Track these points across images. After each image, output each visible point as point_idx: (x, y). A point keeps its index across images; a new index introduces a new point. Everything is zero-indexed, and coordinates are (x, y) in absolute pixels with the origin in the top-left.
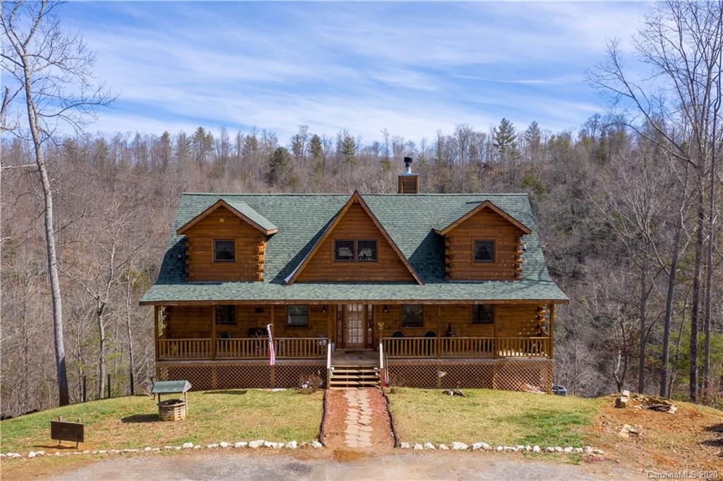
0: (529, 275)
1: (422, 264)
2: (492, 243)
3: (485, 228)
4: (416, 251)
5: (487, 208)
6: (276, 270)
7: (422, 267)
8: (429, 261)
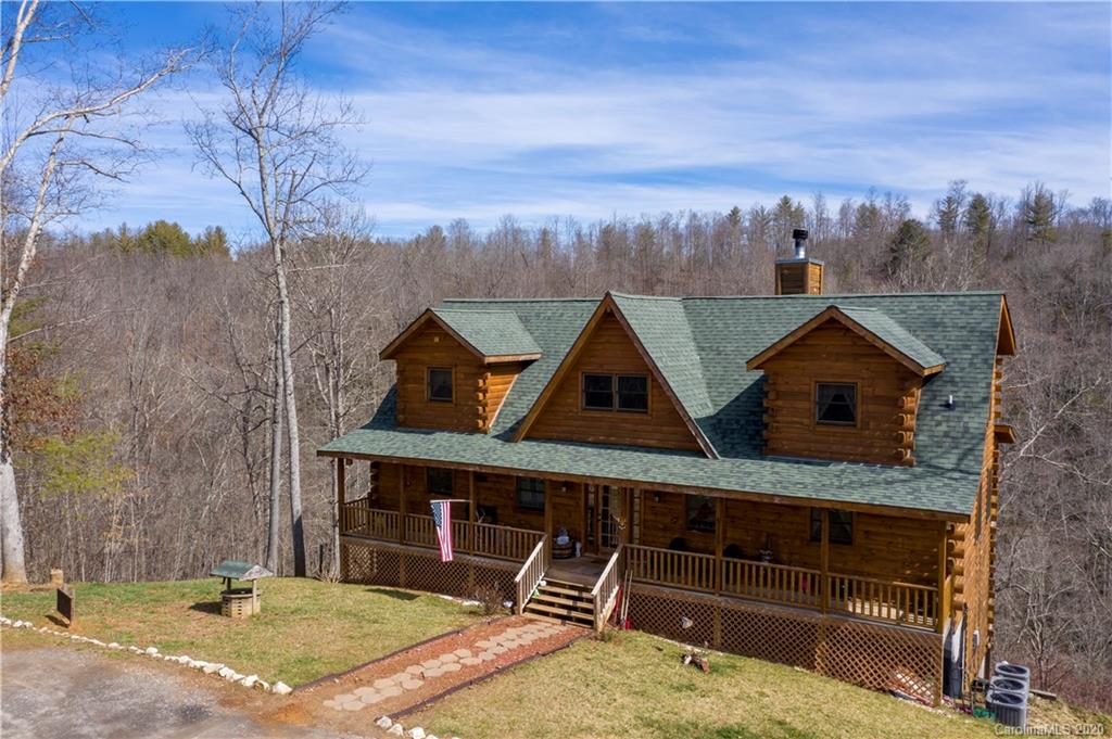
0: (937, 457)
1: (738, 422)
2: (852, 387)
3: (837, 361)
4: (737, 398)
5: (832, 321)
6: (513, 417)
7: (735, 426)
8: (752, 418)
